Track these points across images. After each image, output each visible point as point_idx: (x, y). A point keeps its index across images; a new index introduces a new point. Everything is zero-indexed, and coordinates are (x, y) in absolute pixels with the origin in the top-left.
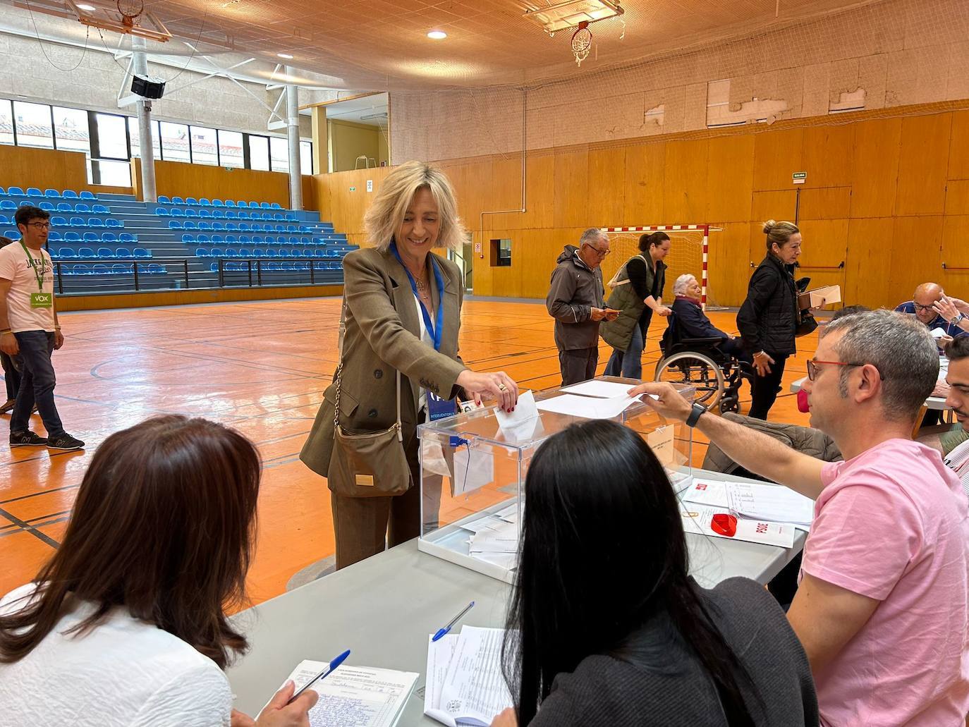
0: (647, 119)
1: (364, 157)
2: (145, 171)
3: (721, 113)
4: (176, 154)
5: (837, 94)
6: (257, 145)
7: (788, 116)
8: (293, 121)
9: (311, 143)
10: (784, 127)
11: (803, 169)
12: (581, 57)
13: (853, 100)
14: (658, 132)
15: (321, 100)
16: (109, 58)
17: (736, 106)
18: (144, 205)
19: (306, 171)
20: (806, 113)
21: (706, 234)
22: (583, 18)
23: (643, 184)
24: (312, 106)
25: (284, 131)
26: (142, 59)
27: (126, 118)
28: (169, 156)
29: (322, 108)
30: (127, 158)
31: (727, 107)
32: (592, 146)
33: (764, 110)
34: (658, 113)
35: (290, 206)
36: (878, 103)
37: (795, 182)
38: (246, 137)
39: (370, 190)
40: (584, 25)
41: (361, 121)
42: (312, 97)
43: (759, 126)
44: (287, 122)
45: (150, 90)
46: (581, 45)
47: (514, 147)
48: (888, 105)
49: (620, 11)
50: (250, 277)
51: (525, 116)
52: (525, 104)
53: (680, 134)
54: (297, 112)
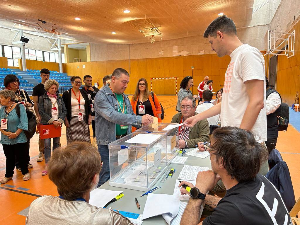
0: (160, 54)
1: (76, 58)
2: (23, 63)
3: (176, 53)
4: (33, 58)
5: (199, 51)
6: (46, 54)
7: (190, 55)
8: (60, 49)
10: (189, 57)
11: (193, 66)
12: (153, 42)
13: (202, 52)
14: (162, 57)
15: (67, 43)
16: (9, 30)
17: (179, 52)
18: (24, 72)
19: (64, 62)
20: (193, 54)
21: (176, 79)
22: (153, 34)
23: (159, 68)
24: (64, 45)
25: (57, 51)
26: (22, 32)
27: (12, 47)
28: (31, 58)
29: (67, 45)
30: (12, 58)
31: (177, 52)
32: (147, 59)
33: (185, 53)
34: (162, 52)
35: (59, 72)
36: (207, 53)
37: (192, 68)
38: (43, 52)
39: (84, 67)
40: (153, 36)
41: (76, 49)
42: (64, 42)
43: (184, 56)
44: (58, 49)
45: (25, 40)
46: (153, 40)
47: (127, 58)
48: (209, 54)
49: (161, 34)
50: (62, 91)
51: (129, 51)
52: (129, 48)
53: (167, 57)
54: (61, 46)
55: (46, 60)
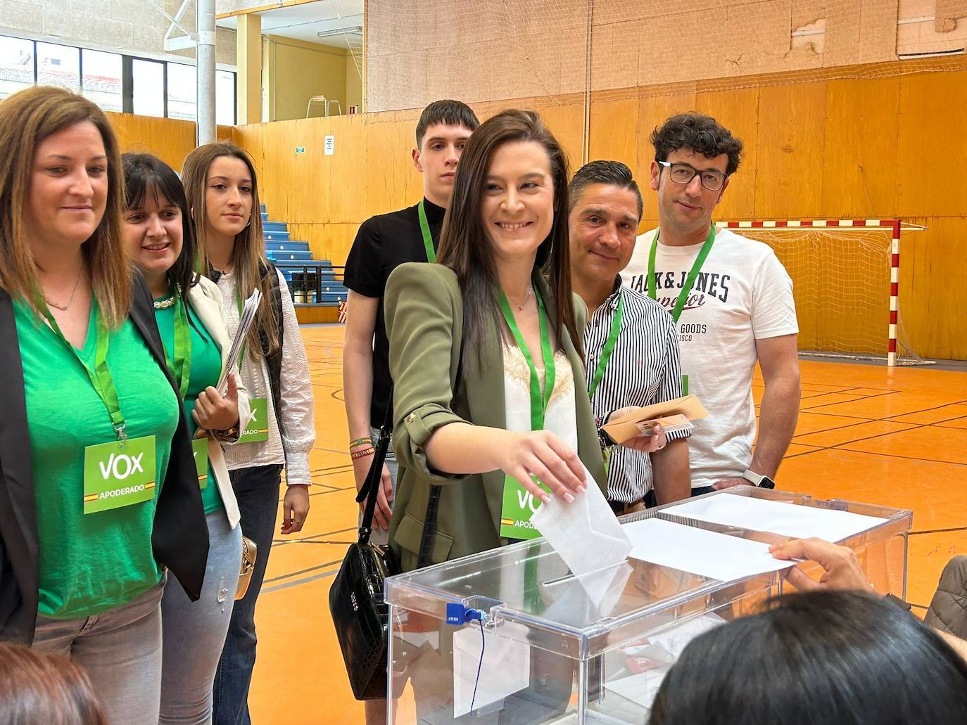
0: (797, 42)
1: (321, 98)
3: (921, 35)
6: (146, 76)
8: (206, 37)
9: (235, 74)
14: (814, 64)
15: (253, 4)
17: (948, 23)
19: (224, 118)
21: (897, 235)
23: (788, 150)
24: (239, 14)
25: (191, 52)
29: (254, 18)
32: (701, 85)
34: (815, 33)
38: (128, 61)
39: (329, 152)
41: (318, 40)
44: (195, 38)
47: (571, 85)
51: (591, 35)
52: (591, 15)
53: (852, 68)
54: (214, 22)
55: (139, 109)
